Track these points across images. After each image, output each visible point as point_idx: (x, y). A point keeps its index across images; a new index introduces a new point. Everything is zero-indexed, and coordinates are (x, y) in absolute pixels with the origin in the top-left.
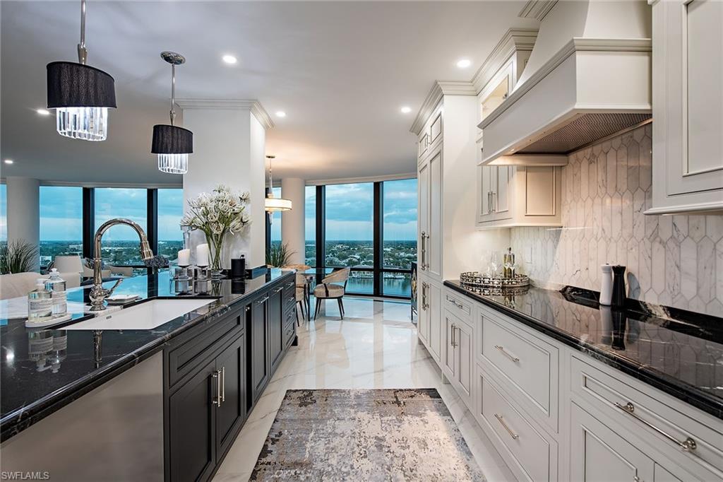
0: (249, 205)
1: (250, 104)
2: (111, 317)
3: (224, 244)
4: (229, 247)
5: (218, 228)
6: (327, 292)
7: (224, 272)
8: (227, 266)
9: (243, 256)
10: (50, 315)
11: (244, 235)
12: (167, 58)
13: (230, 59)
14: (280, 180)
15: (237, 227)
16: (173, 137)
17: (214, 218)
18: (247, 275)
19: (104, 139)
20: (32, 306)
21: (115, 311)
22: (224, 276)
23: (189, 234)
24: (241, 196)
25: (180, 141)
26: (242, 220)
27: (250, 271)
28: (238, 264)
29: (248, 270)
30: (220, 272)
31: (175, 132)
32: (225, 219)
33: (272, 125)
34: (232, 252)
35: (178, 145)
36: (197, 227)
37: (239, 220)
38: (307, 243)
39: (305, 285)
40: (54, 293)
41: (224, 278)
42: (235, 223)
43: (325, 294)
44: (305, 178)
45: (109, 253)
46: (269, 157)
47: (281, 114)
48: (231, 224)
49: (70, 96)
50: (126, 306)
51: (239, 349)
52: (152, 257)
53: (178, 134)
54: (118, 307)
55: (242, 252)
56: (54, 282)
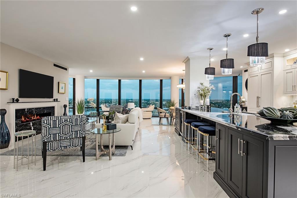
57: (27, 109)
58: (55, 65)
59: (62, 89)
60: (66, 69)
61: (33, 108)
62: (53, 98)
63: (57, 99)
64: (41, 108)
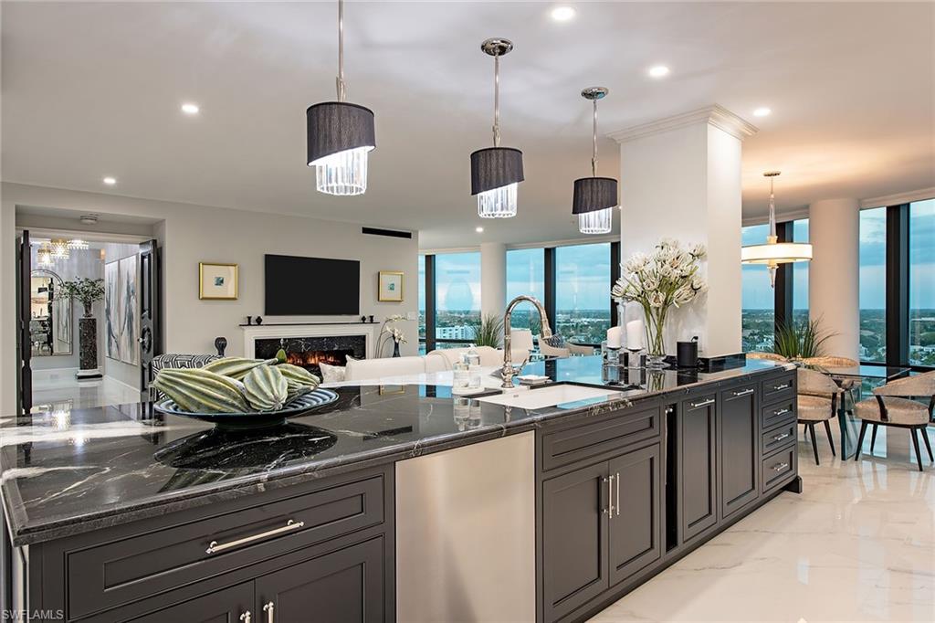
0: (706, 264)
1: (704, 113)
2: (517, 396)
3: (670, 319)
4: (678, 324)
5: (656, 299)
6: (884, 414)
7: (669, 359)
8: (672, 351)
9: (696, 338)
10: (467, 386)
11: (698, 308)
12: (589, 95)
13: (659, 71)
14: (807, 207)
15: (684, 296)
16: (592, 190)
17: (651, 284)
18: (701, 366)
19: (514, 214)
20: (456, 377)
21: (521, 390)
22: (668, 365)
23: (624, 306)
24: (692, 252)
25: (600, 195)
26: (692, 286)
27: (706, 361)
28: (687, 350)
29: (703, 359)
30: (663, 358)
31: (595, 185)
32: (667, 285)
33: (754, 129)
34: (680, 331)
35: (597, 199)
36: (633, 299)
37: (689, 286)
38: (864, 315)
39: (835, 395)
40: (470, 366)
41: (667, 368)
42: (683, 291)
43: (879, 414)
44: (859, 196)
45: (587, 326)
46: (769, 175)
47: (762, 113)
48: (677, 292)
49: (485, 180)
50: (533, 387)
51: (652, 460)
52: (551, 336)
53: (598, 187)
54: (526, 387)
55: (696, 332)
56: (471, 356)
57: (285, 340)
58: (366, 231)
59: (392, 289)
60: (408, 235)
61: (301, 339)
62: (358, 314)
63: (372, 317)
64: (323, 338)
